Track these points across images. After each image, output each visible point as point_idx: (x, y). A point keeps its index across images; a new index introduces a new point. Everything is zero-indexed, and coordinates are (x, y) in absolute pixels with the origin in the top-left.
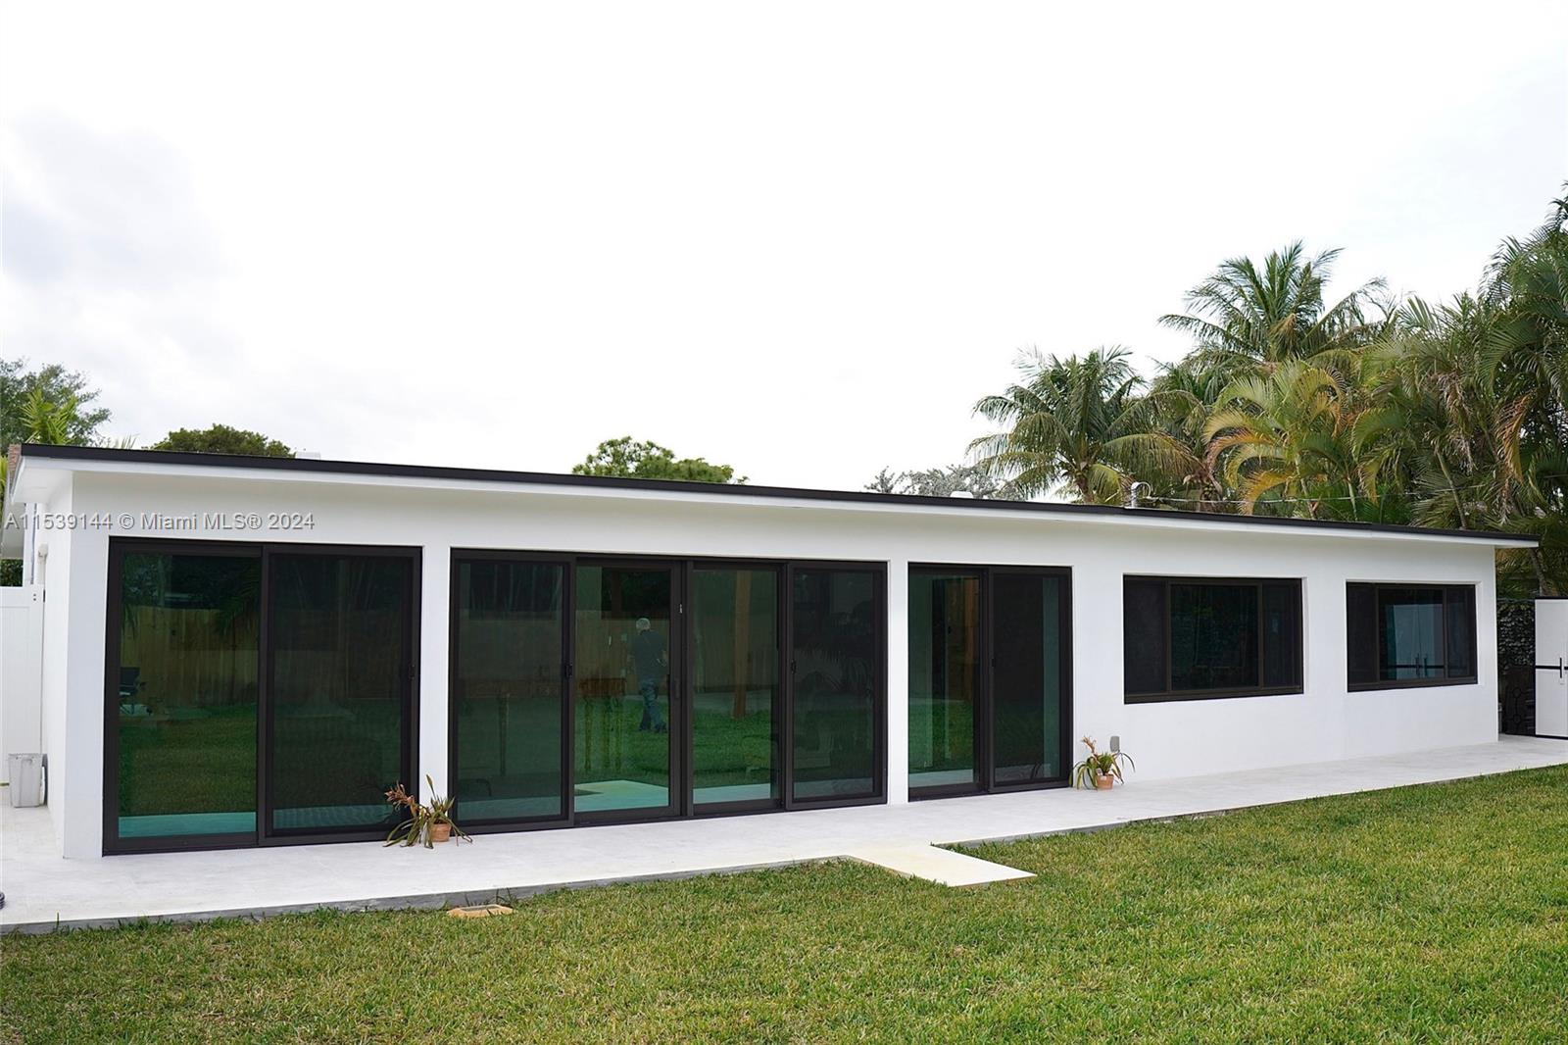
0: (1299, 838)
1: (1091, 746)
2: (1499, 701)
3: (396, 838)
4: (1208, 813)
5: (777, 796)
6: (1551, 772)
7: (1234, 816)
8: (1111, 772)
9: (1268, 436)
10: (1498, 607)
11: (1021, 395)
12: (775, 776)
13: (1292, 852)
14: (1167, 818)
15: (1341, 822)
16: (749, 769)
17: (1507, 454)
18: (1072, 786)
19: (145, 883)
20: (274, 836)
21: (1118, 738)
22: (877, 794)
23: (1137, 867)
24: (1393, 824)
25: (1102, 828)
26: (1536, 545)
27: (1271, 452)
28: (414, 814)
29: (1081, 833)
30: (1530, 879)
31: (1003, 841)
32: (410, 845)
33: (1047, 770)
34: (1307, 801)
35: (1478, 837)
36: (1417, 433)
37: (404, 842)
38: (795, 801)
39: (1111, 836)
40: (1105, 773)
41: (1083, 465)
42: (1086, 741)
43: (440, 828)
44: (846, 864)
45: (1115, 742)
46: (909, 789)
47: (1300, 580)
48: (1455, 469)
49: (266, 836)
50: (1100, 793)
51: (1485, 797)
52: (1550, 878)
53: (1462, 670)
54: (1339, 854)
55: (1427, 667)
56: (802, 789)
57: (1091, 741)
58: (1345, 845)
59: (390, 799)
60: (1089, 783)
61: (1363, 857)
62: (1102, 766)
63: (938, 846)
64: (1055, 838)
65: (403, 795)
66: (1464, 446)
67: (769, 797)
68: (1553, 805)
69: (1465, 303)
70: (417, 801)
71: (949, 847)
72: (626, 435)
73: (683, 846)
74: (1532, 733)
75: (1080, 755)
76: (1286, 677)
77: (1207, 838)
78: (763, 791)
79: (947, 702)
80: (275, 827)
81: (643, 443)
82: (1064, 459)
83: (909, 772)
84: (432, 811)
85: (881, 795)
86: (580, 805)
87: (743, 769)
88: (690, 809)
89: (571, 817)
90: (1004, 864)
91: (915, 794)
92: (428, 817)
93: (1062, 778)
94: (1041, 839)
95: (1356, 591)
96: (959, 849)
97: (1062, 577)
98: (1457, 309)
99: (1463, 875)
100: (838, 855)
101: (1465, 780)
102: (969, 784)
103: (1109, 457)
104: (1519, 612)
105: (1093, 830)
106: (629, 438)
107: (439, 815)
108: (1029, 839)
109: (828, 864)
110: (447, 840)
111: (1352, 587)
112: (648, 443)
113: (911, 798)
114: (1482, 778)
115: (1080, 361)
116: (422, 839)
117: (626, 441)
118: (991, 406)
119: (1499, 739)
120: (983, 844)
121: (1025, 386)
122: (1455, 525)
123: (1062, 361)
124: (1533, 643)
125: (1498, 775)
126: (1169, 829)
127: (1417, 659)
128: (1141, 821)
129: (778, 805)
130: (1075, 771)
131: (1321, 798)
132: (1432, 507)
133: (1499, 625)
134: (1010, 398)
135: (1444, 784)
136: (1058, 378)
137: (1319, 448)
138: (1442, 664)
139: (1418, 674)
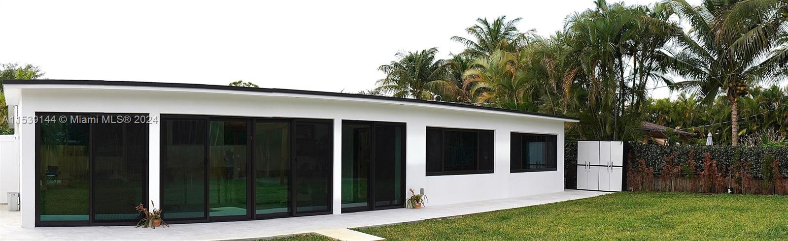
0: (488, 225)
1: (412, 192)
2: (565, 177)
3: (140, 225)
4: (455, 216)
5: (290, 211)
6: (580, 201)
7: (465, 217)
8: (420, 202)
9: (485, 79)
10: (565, 143)
11: (396, 65)
12: (289, 204)
13: (484, 229)
14: (440, 218)
15: (504, 218)
16: (281, 202)
17: (566, 88)
18: (405, 207)
19: (47, 236)
20: (95, 222)
21: (423, 189)
22: (329, 210)
23: (425, 236)
24: (523, 219)
25: (414, 222)
26: (579, 121)
27: (487, 85)
28: (147, 215)
29: (406, 224)
30: (568, 236)
31: (376, 227)
32: (146, 227)
33: (396, 202)
34: (493, 212)
35: (552, 222)
36: (539, 80)
37: (143, 226)
38: (297, 213)
39: (417, 225)
40: (418, 202)
41: (418, 91)
42: (411, 190)
43: (156, 221)
44: (314, 236)
45: (422, 190)
46: (342, 209)
47: (493, 131)
48: (552, 94)
49: (92, 222)
50: (415, 210)
51: (556, 209)
52: (574, 235)
53: (552, 166)
54: (501, 230)
55: (540, 165)
56: (299, 209)
57: (412, 190)
58: (504, 226)
59: (137, 209)
60: (412, 207)
61: (510, 230)
62: (416, 200)
63: (350, 229)
64: (396, 226)
65: (142, 207)
66: (554, 85)
67: (287, 211)
68: (579, 211)
69: (558, 34)
70: (148, 210)
71: (354, 229)
72: (240, 80)
73: (250, 230)
74: (576, 189)
75: (408, 196)
76: (487, 166)
77: (454, 225)
78: (285, 210)
79: (359, 179)
80: (96, 219)
81: (247, 83)
82: (411, 89)
83: (342, 203)
84: (154, 214)
85: (330, 211)
86: (211, 214)
87: (280, 202)
88: (255, 216)
89: (208, 218)
90: (375, 235)
91: (344, 211)
92: (152, 216)
93: (401, 204)
94: (391, 226)
95: (514, 135)
96: (358, 230)
97: (402, 127)
98: (556, 37)
99: (544, 235)
100: (311, 232)
101: (550, 204)
102: (366, 207)
103: (428, 88)
104: (573, 146)
105: (411, 223)
106: (241, 81)
107: (156, 216)
108: (386, 226)
109: (307, 236)
110: (159, 226)
111: (513, 134)
112: (249, 83)
113: (342, 212)
114: (556, 203)
115: (419, 54)
116: (150, 225)
117: (240, 82)
118: (384, 68)
119: (564, 190)
120: (368, 228)
121: (398, 61)
122: (551, 113)
123: (412, 53)
124: (577, 156)
125: (562, 202)
126: (440, 222)
127: (537, 162)
128: (429, 219)
129: (290, 215)
130: (407, 201)
131: (498, 211)
132: (545, 107)
133: (565, 150)
134: (393, 66)
135: (543, 205)
136: (411, 59)
137: (505, 85)
138: (544, 164)
139: (537, 167)
